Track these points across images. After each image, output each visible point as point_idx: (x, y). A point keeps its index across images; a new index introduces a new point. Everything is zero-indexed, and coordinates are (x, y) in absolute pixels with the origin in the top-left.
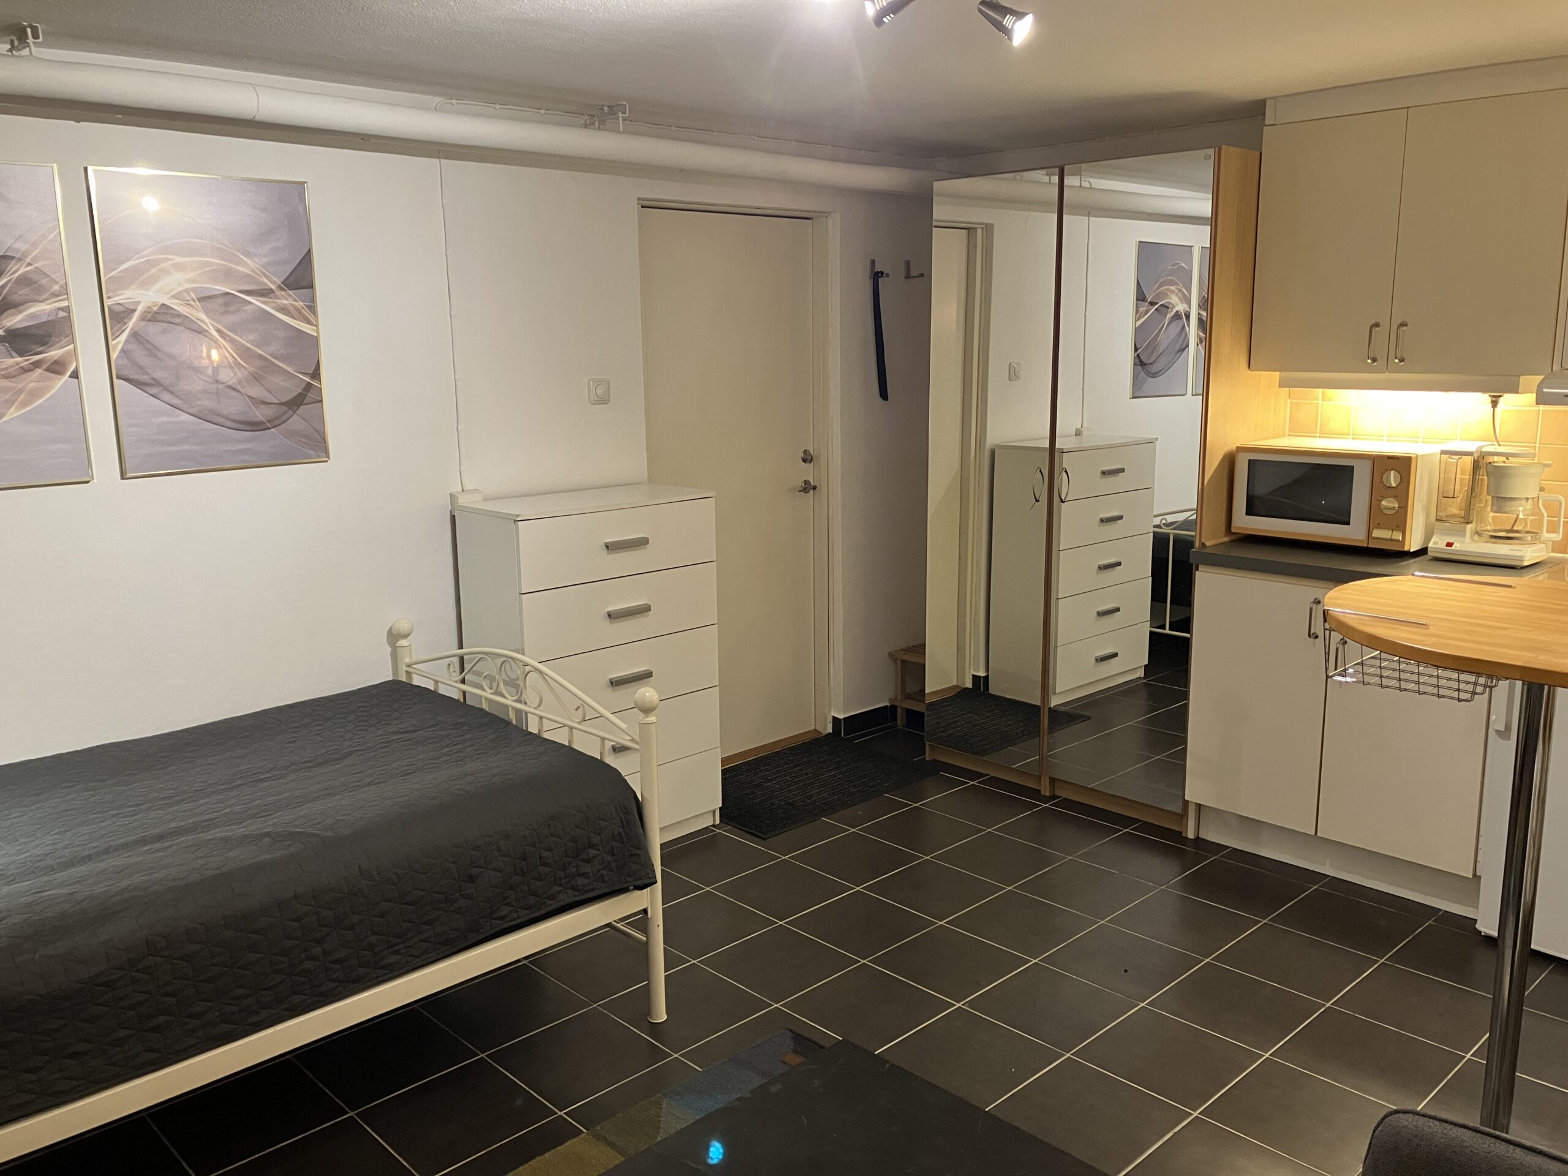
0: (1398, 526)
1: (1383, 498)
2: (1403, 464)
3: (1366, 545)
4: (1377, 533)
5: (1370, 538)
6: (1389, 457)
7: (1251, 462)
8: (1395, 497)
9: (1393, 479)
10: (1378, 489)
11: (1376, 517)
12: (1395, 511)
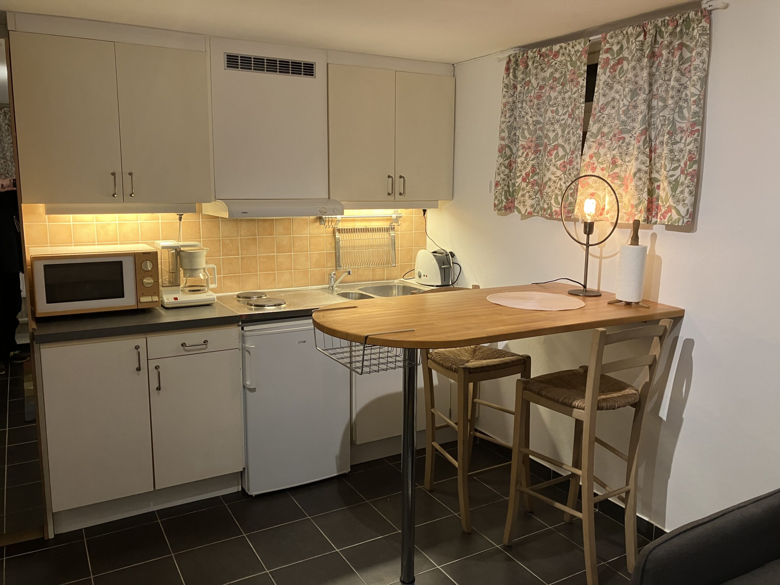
0: (154, 293)
1: (144, 278)
2: (152, 256)
3: (137, 308)
4: (143, 299)
5: (139, 304)
6: (144, 253)
7: (46, 267)
8: (151, 276)
9: (149, 266)
10: (140, 273)
11: (140, 289)
12: (152, 284)
